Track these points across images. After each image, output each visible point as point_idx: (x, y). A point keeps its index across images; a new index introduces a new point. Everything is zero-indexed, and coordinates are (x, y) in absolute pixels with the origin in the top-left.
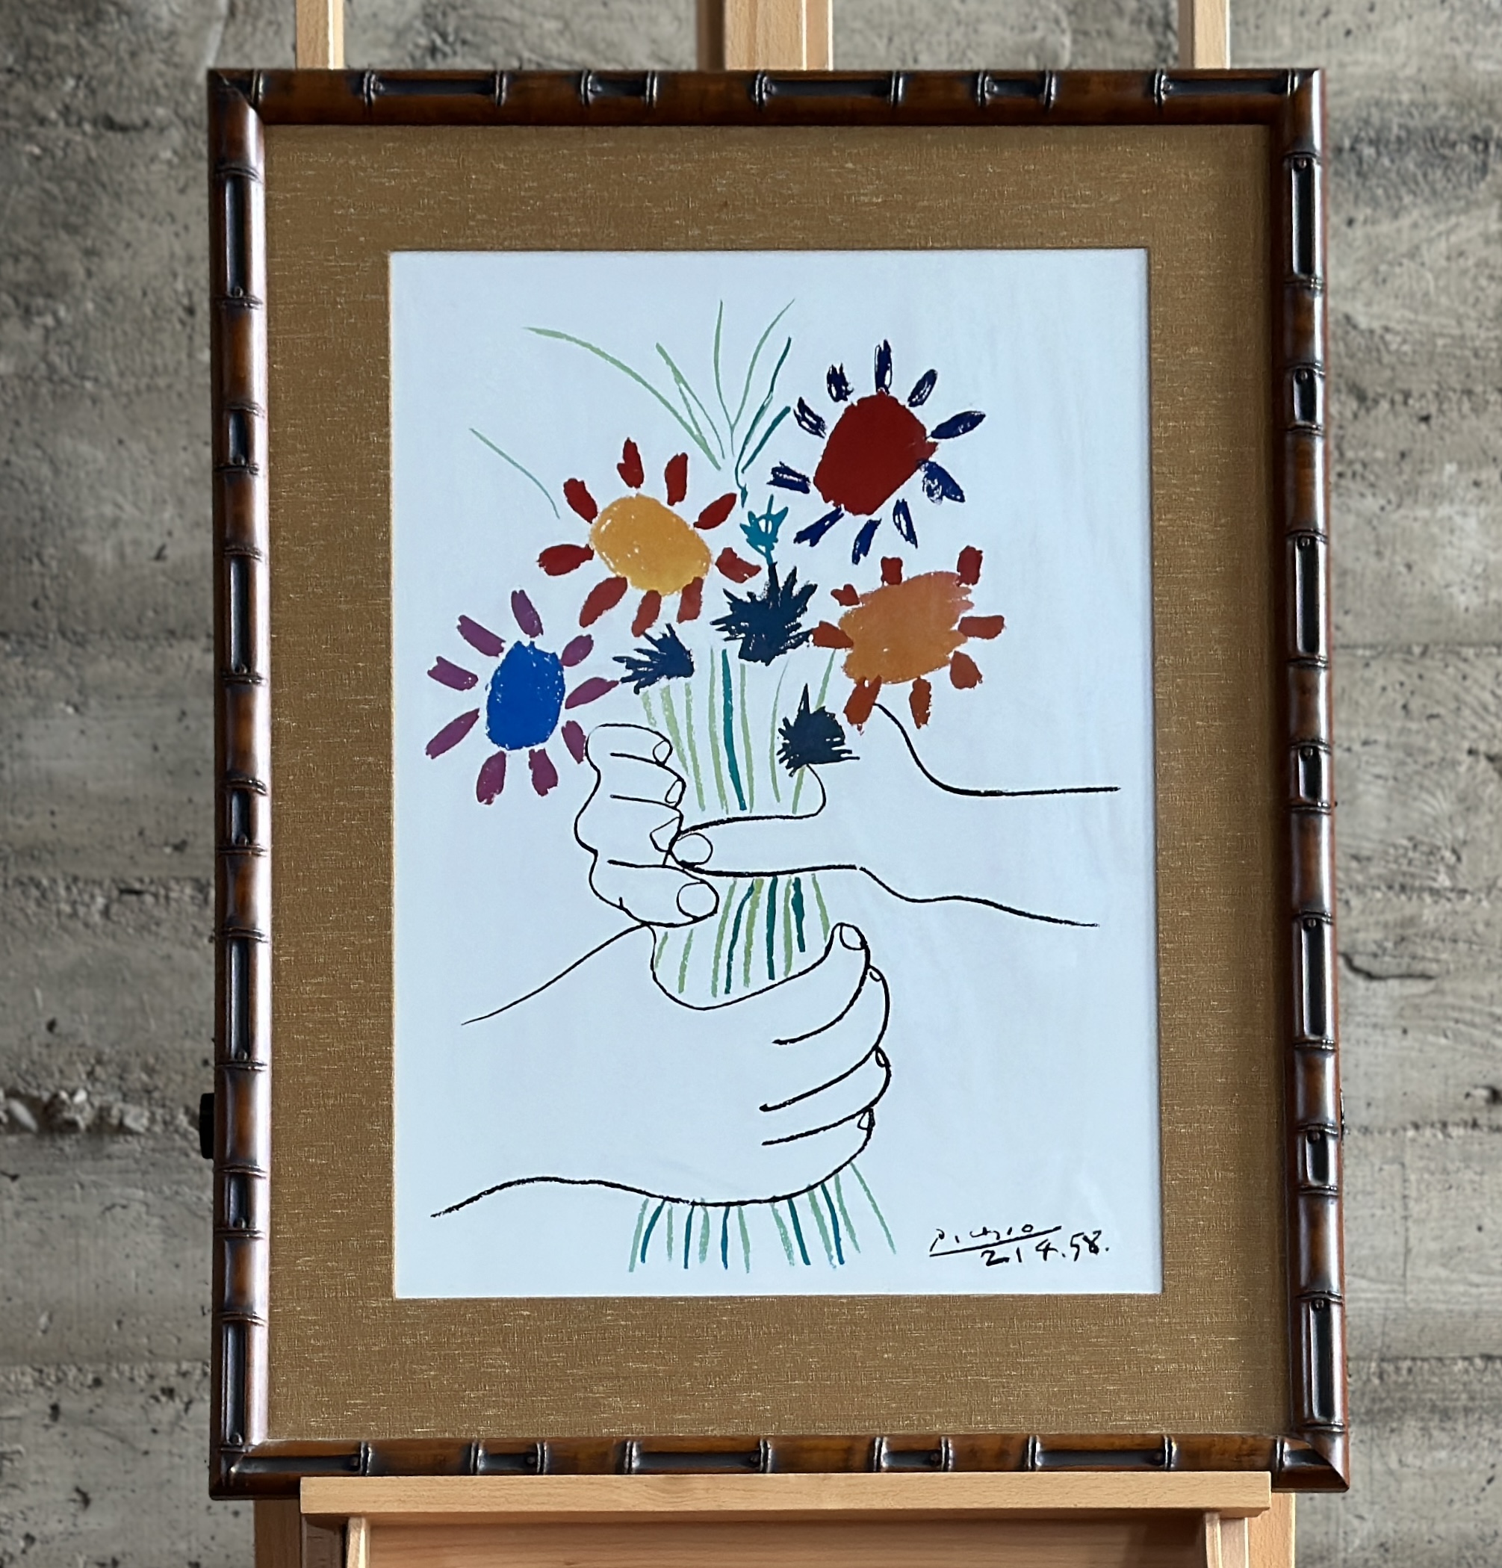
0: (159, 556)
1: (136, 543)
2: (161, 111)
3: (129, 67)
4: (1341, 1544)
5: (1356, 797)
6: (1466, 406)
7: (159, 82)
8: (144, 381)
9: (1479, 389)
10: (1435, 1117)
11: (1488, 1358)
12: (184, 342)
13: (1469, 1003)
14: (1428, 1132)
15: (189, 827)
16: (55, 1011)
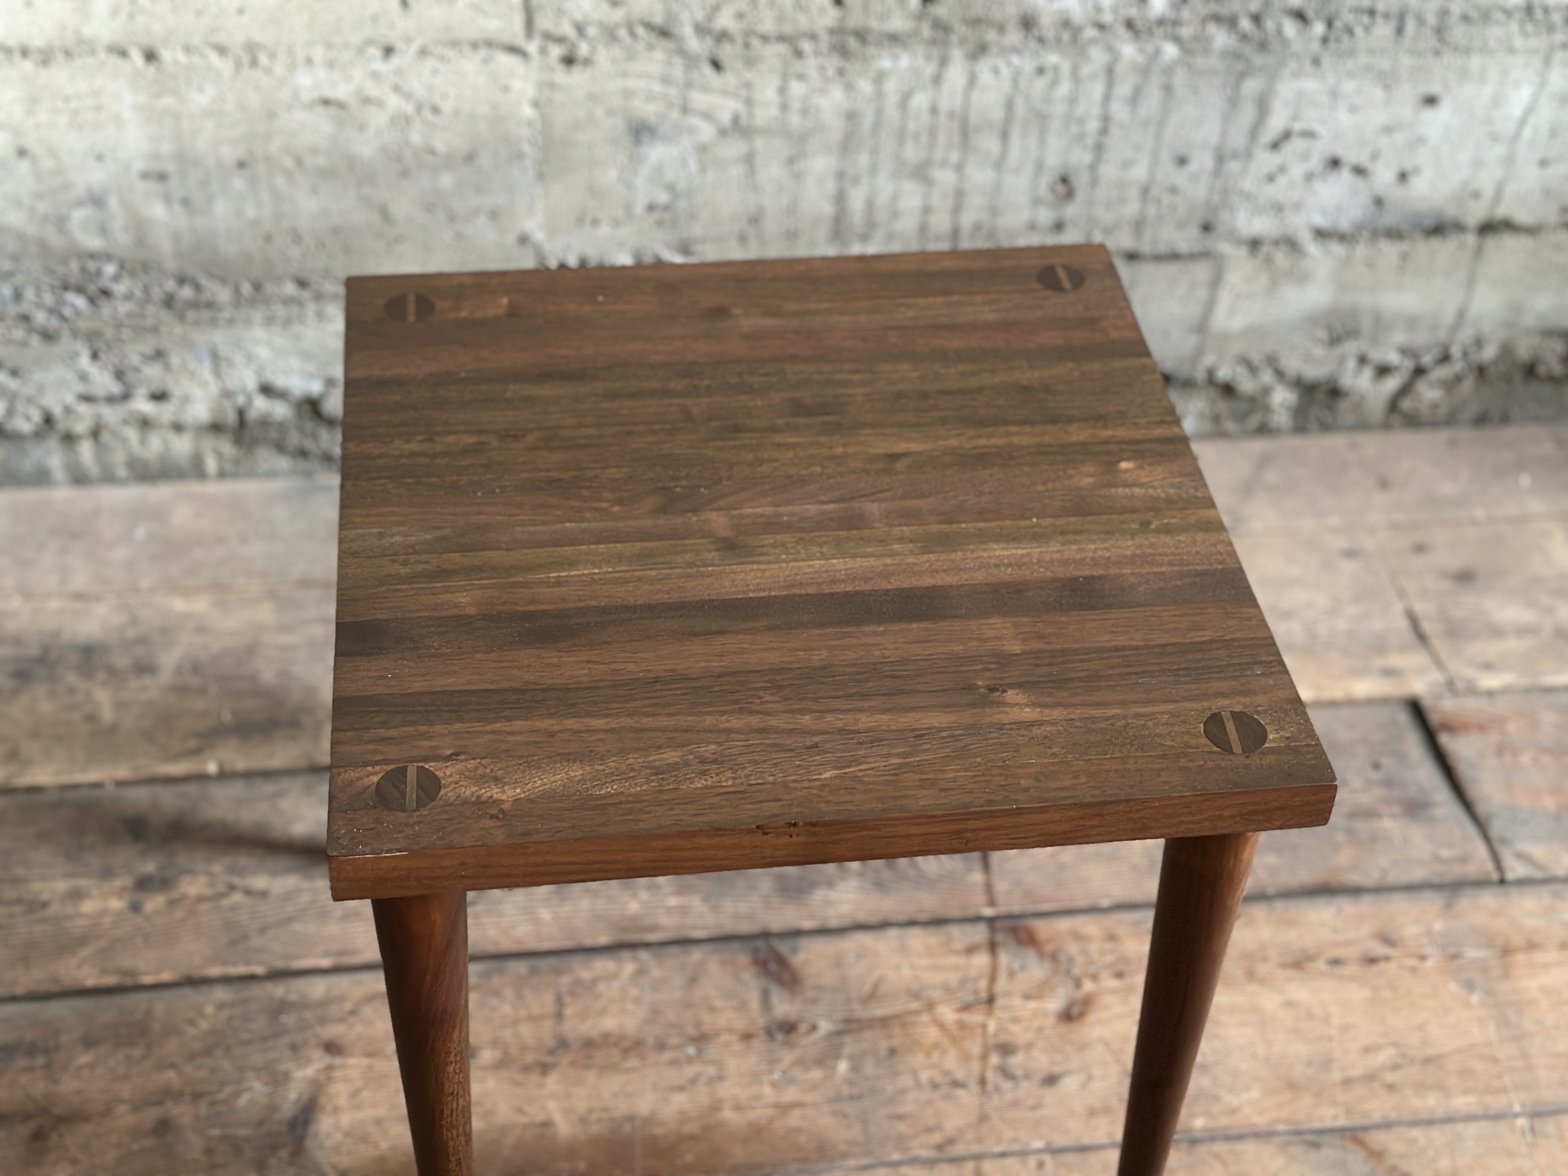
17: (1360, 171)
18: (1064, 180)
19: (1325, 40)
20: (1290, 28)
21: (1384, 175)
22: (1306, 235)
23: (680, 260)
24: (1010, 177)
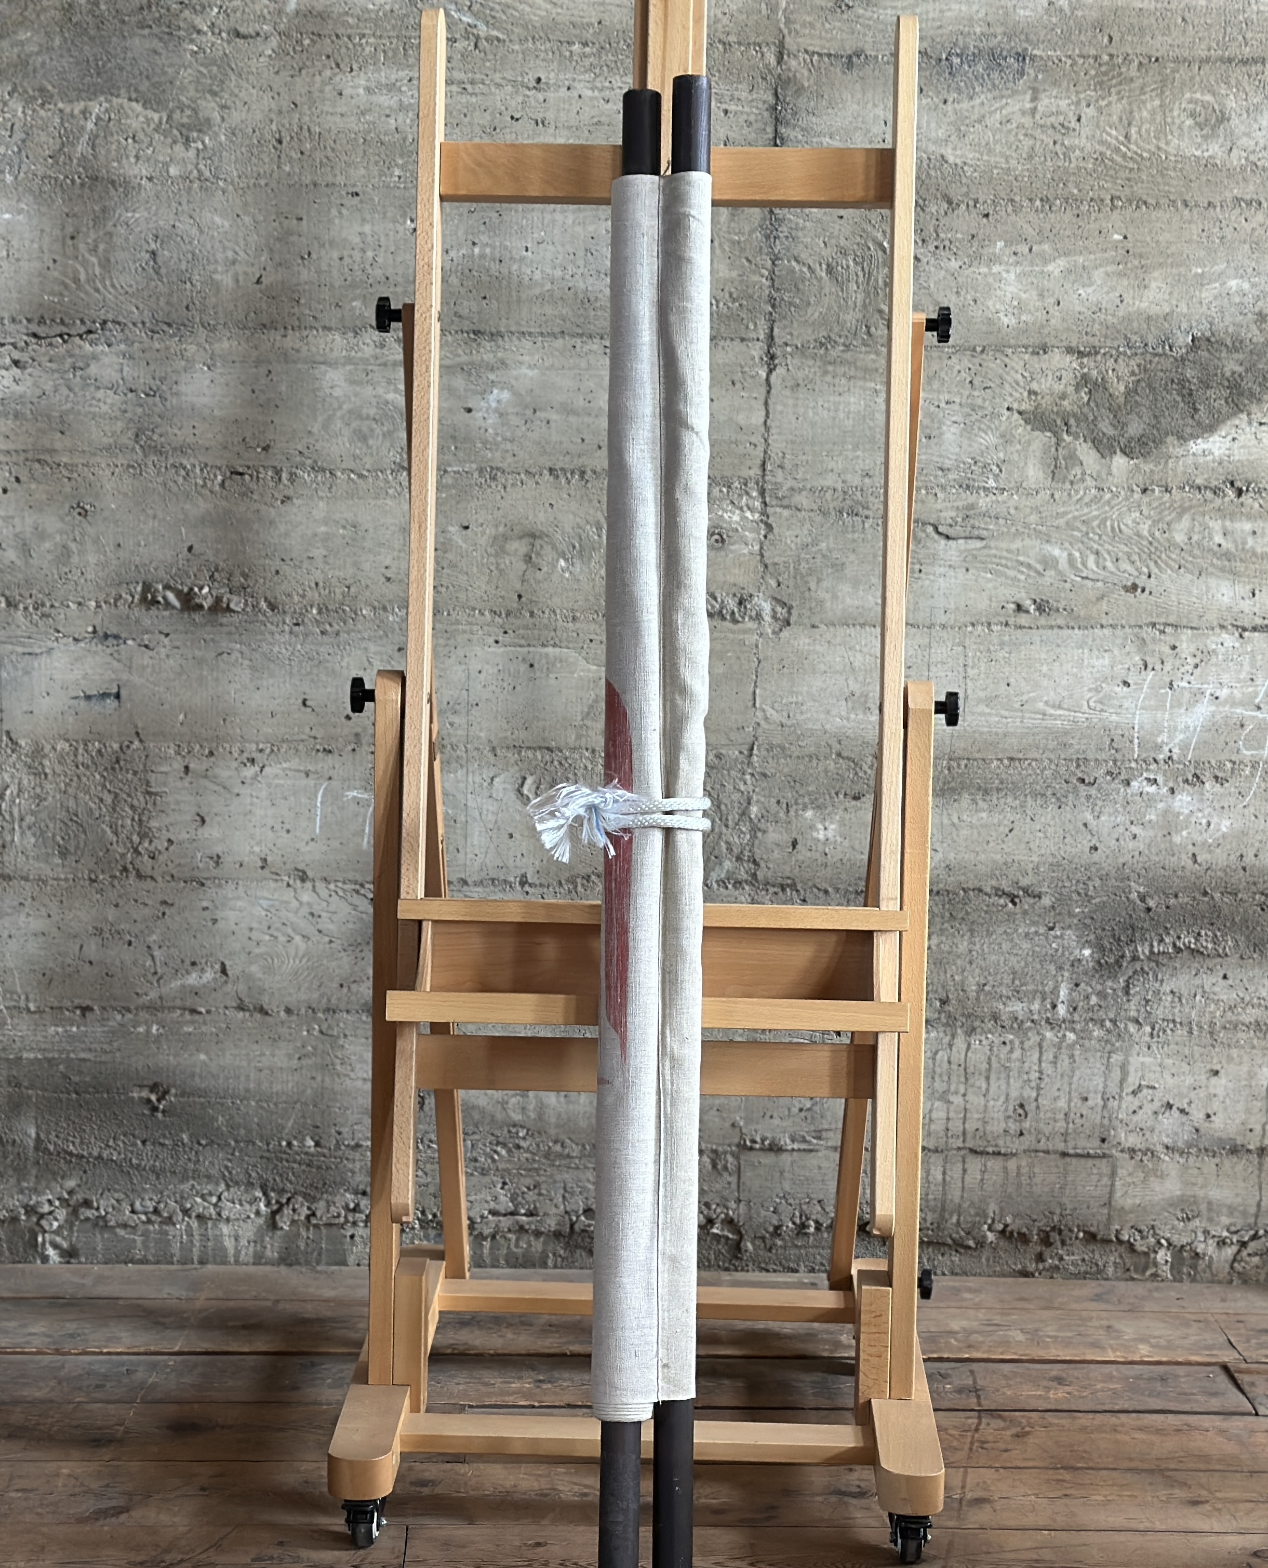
0: (258, 282)
1: (246, 273)
2: (265, 27)
5: (941, 434)
6: (1010, 209)
7: (266, 11)
8: (252, 181)
9: (1017, 198)
10: (984, 620)
11: (1011, 759)
12: (276, 159)
13: (1005, 554)
14: (980, 628)
15: (271, 437)
16: (192, 541)
17: (1182, 1111)
18: (1022, 1106)
19: (1152, 1035)
20: (1132, 1028)
21: (1197, 1115)
22: (1160, 1148)
23: (815, 1141)
24: (992, 1103)
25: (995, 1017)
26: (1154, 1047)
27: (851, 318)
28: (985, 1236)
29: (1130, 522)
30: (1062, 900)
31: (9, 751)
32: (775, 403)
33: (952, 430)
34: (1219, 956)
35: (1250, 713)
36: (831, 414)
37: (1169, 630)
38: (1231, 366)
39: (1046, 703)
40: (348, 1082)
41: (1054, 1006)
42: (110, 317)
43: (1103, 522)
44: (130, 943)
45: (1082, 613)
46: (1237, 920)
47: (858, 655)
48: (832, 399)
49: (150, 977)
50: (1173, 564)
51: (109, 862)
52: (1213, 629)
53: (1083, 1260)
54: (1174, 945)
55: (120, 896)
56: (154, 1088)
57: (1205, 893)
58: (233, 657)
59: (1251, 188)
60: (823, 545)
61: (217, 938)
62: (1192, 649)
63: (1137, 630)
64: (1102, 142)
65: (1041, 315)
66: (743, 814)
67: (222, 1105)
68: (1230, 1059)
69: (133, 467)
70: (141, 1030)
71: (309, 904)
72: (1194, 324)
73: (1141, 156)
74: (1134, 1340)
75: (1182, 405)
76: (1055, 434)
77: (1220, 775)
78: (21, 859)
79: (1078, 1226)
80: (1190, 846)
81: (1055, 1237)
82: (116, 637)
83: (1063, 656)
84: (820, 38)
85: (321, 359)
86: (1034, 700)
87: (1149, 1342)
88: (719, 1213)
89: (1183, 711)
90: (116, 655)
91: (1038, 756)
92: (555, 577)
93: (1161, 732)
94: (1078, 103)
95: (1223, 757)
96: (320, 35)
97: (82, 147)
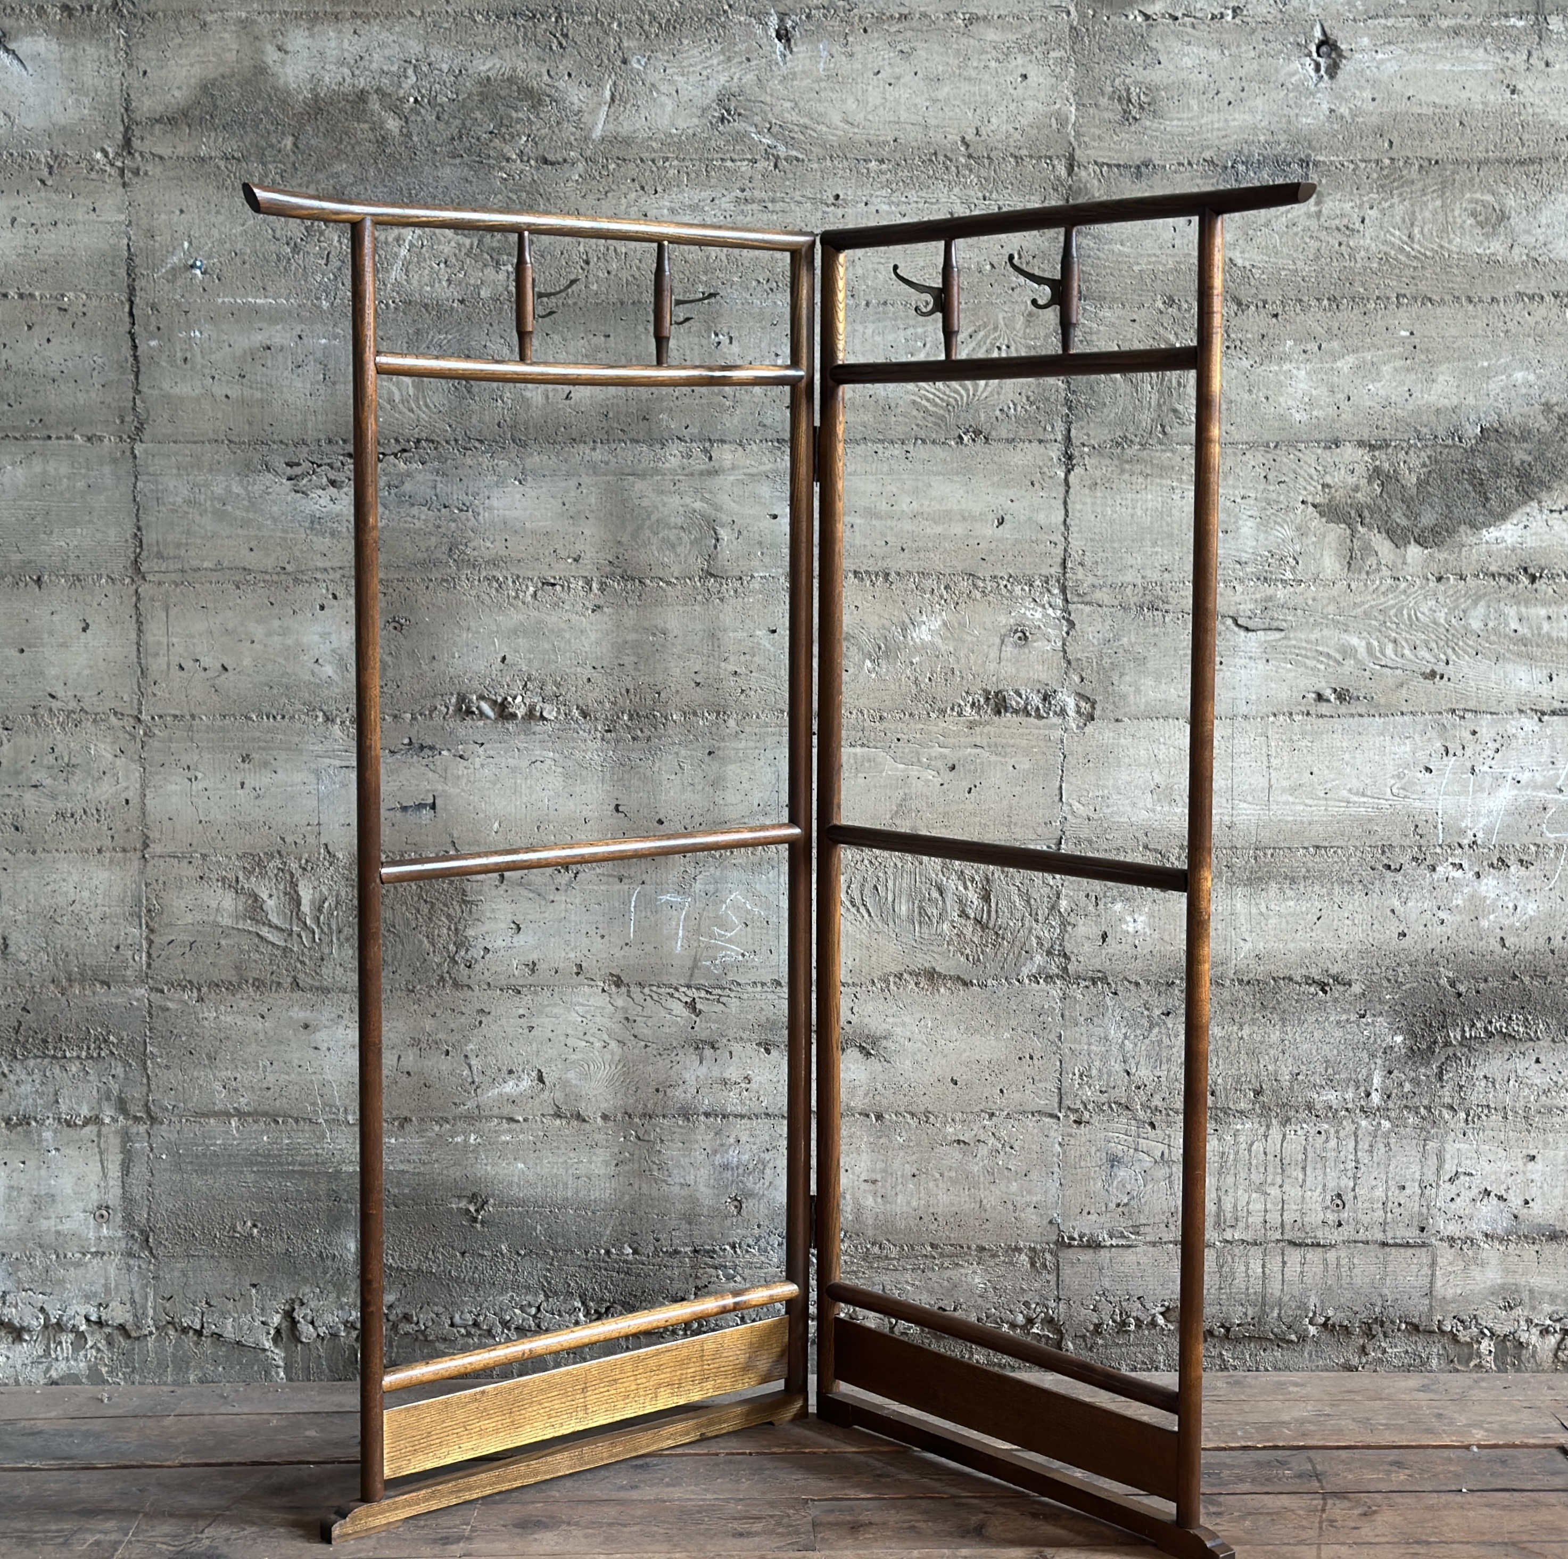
0: (568, 397)
1: (555, 390)
2: (572, 153)
3: (556, 130)
4: (1234, 956)
5: (1238, 528)
6: (1298, 308)
7: (572, 138)
8: (561, 301)
9: (1305, 299)
10: (1285, 710)
11: (1317, 847)
12: (584, 279)
13: (1304, 645)
14: (1281, 718)
15: (582, 547)
16: (505, 651)
17: (1500, 1198)
18: (1339, 1196)
19: (1466, 1121)
20: (1447, 1115)
21: (1515, 1202)
22: (1479, 1236)
23: (1133, 1237)
24: (1309, 1193)
25: (1310, 1107)
26: (1469, 1133)
27: (1146, 418)
28: (1306, 1330)
29: (1426, 611)
30: (1371, 987)
31: (327, 864)
32: (1074, 503)
33: (1249, 524)
34: (1531, 1040)
35: (1551, 796)
36: (1130, 510)
37: (1468, 715)
38: (1520, 455)
39: (1350, 790)
40: (665, 1187)
41: (1368, 1095)
42: (424, 435)
43: (1400, 610)
44: (447, 1053)
45: (1382, 701)
46: (1547, 1003)
47: (1162, 747)
48: (1129, 496)
49: (467, 1085)
50: (1470, 650)
51: (426, 971)
52: (1512, 713)
53: (1407, 1352)
54: (1486, 1029)
55: (437, 1007)
56: (473, 1198)
57: (1515, 977)
58: (545, 767)
59: (1533, 283)
60: (1125, 640)
61: (534, 1045)
62: (1493, 734)
63: (1437, 716)
64: (1385, 242)
65: (1332, 411)
66: (1053, 907)
67: (541, 1214)
68: (1546, 1143)
69: (447, 581)
70: (459, 1139)
71: (625, 1010)
72: (1482, 416)
73: (1425, 255)
74: (1469, 1425)
75: (1473, 494)
76: (1349, 525)
77: (1525, 858)
78: (339, 971)
79: (1400, 1317)
80: (1498, 930)
81: (1376, 1328)
82: (432, 748)
83: (1365, 744)
84: (1110, 149)
85: (627, 471)
86: (1337, 787)
87: (1482, 1428)
88: (1038, 1312)
89: (1486, 795)
90: (432, 766)
91: (1343, 844)
92: (861, 679)
93: (1464, 817)
94: (1361, 207)
95: (1526, 840)
96: (624, 160)
97: (396, 273)
